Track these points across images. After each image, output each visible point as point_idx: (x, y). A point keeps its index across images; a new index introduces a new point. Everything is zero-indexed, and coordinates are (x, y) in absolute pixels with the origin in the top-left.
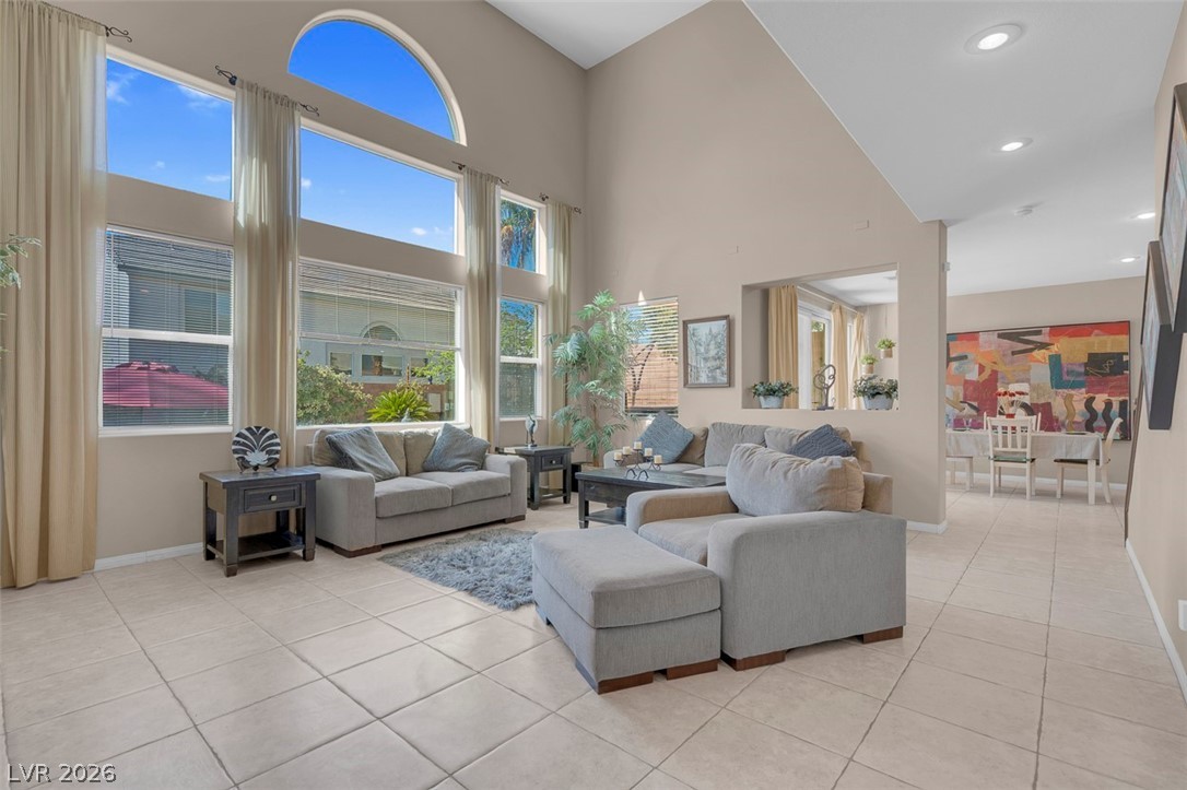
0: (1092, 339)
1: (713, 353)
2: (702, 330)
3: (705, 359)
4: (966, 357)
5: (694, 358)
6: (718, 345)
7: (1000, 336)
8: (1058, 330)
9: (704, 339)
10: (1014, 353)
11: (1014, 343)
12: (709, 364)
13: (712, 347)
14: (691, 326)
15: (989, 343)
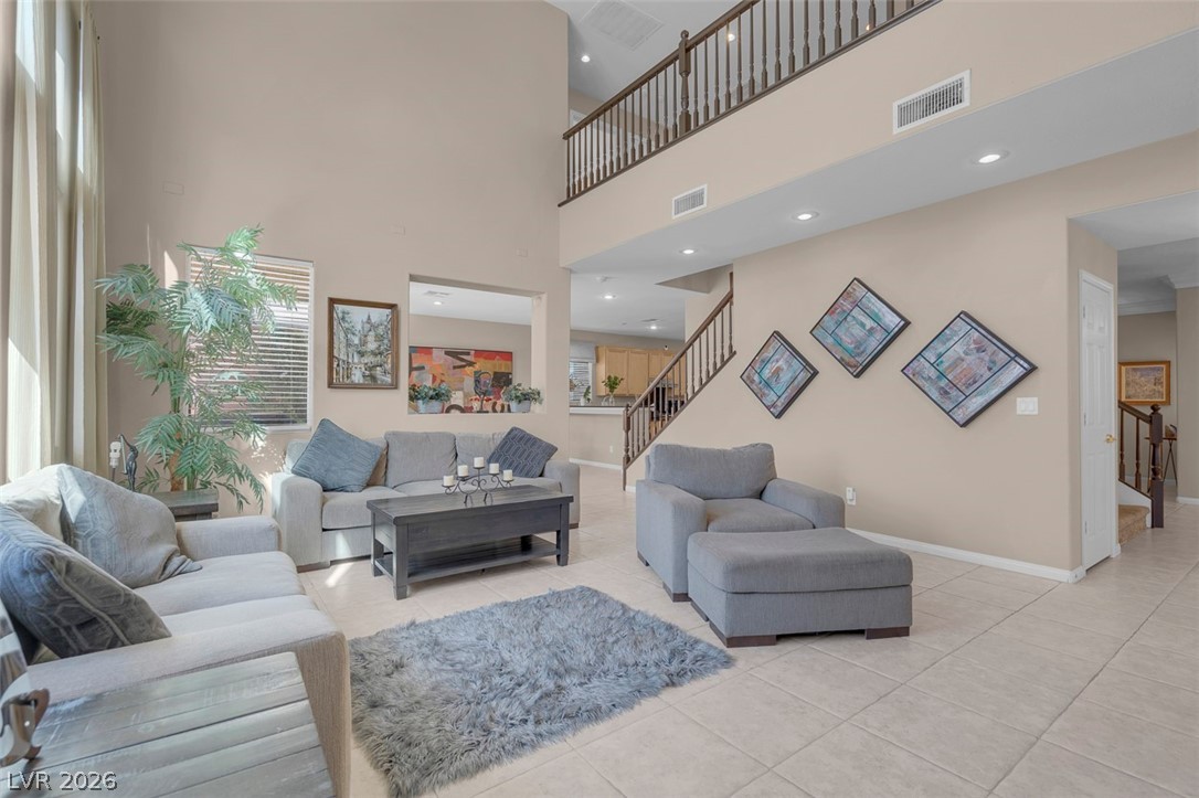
0: (496, 362)
1: (372, 346)
2: (358, 315)
3: (359, 352)
4: (423, 368)
5: (343, 350)
6: (379, 338)
7: (447, 353)
8: (479, 353)
9: (359, 327)
10: (455, 367)
11: (454, 360)
12: (366, 360)
13: (371, 338)
14: (339, 308)
15: (439, 358)
